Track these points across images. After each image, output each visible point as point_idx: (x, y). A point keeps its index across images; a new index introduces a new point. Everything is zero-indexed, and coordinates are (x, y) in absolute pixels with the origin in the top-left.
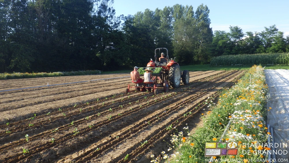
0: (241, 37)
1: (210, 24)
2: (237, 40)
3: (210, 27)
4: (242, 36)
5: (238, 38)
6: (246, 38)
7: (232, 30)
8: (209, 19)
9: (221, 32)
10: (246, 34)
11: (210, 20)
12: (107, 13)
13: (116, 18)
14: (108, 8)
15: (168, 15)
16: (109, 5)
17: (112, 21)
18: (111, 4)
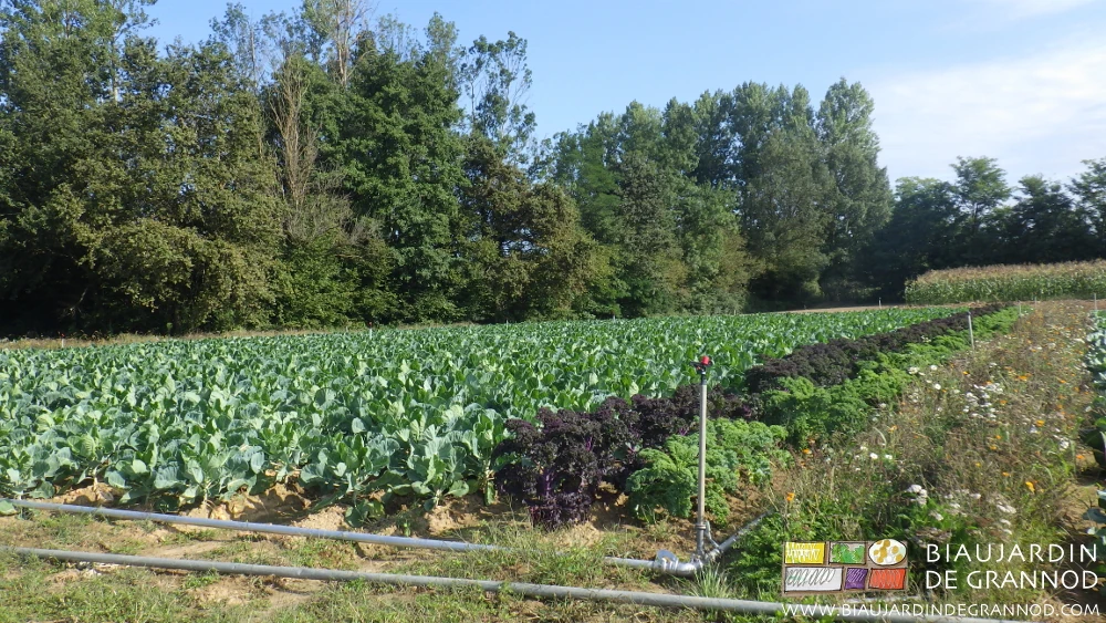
0: (1000, 201)
1: (878, 154)
2: (986, 211)
3: (880, 164)
4: (1004, 195)
5: (987, 202)
6: (1020, 205)
7: (964, 174)
8: (873, 135)
9: (920, 181)
10: (1021, 186)
11: (877, 138)
12: (507, 128)
13: (539, 144)
14: (509, 108)
15: (717, 124)
16: (514, 95)
17: (524, 151)
18: (519, 94)
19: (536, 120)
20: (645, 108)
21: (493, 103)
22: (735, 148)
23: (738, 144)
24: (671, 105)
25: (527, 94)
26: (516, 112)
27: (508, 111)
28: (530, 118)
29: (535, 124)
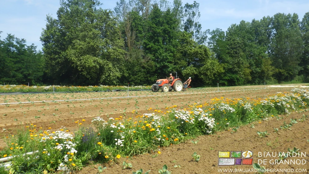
12: (193, 29)
13: (203, 33)
14: (194, 23)
15: (268, 26)
16: (195, 20)
17: (198, 36)
18: (197, 19)
19: (201, 26)
20: (246, 22)
21: (190, 22)
22: (274, 33)
23: (275, 32)
24: (254, 21)
25: (199, 19)
26: (196, 24)
27: (194, 24)
28: (200, 26)
29: (201, 28)
